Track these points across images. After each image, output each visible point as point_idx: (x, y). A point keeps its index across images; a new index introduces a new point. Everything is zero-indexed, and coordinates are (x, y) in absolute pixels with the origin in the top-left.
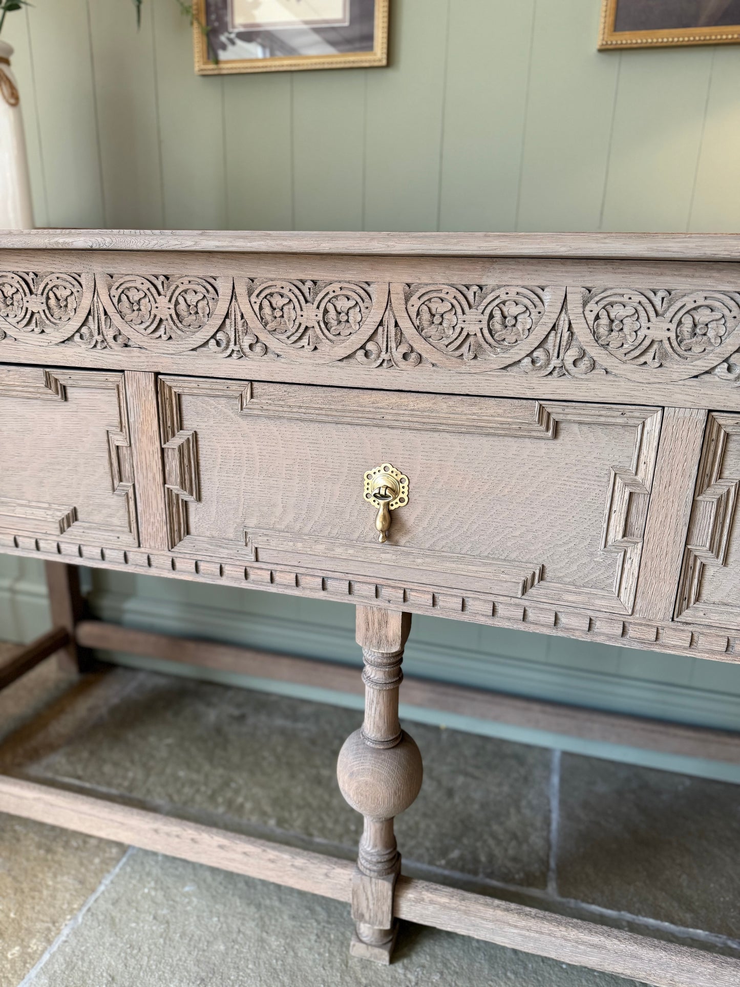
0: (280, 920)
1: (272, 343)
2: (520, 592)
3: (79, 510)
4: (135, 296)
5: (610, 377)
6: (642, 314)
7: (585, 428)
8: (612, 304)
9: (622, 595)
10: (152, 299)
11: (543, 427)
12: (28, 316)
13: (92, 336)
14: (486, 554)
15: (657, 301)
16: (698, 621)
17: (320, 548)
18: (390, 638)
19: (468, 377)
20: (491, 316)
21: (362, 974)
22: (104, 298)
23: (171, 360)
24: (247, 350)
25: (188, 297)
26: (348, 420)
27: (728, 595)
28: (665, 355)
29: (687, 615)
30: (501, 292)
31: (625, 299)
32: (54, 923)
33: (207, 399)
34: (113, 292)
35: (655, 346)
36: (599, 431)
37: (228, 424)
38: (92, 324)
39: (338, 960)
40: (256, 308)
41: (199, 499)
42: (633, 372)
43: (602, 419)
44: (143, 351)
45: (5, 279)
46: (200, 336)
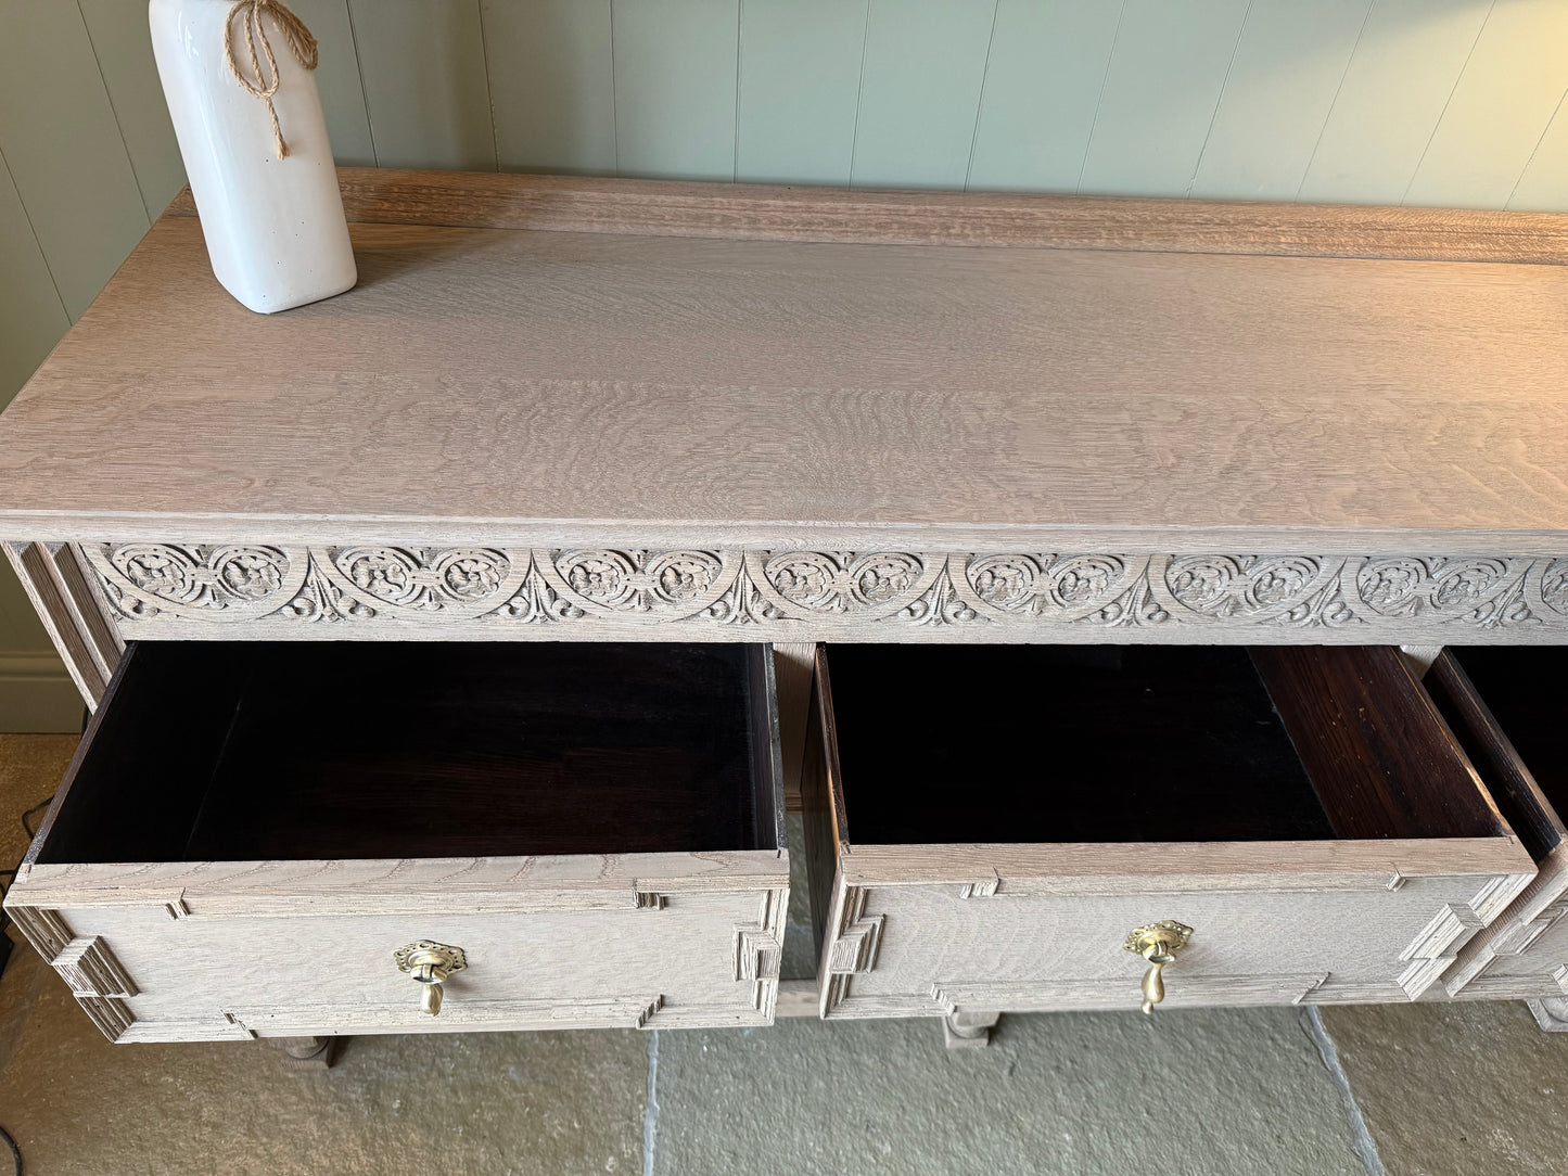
0: (861, 1035)
1: (986, 610)
4: (802, 571)
10: (827, 574)
12: (628, 594)
20: (1259, 580)
21: (966, 1064)
22: (756, 575)
25: (880, 571)
30: (1278, 561)
32: (630, 1119)
34: (770, 568)
39: (937, 1058)
40: (973, 579)
45: (591, 556)
46: (889, 608)
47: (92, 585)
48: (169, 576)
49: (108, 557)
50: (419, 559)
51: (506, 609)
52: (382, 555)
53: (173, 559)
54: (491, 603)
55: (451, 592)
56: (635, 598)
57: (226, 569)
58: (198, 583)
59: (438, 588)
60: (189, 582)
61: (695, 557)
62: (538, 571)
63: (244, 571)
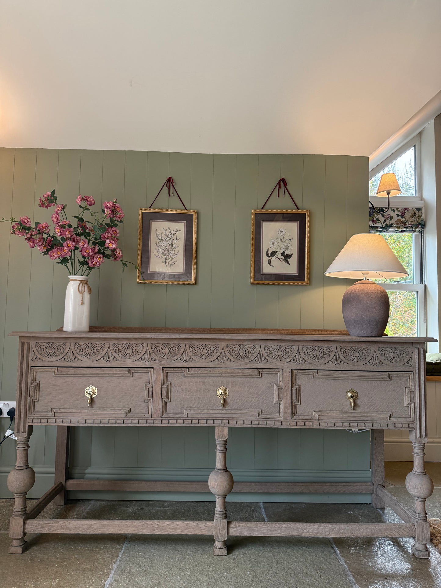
1: (195, 358)
2: (257, 417)
3: (131, 409)
4: (158, 348)
5: (271, 363)
6: (276, 350)
7: (267, 374)
8: (270, 348)
9: (280, 414)
10: (163, 349)
11: (259, 375)
12: (126, 354)
13: (145, 359)
14: (248, 408)
15: (278, 347)
16: (297, 418)
17: (205, 411)
18: (225, 435)
19: (241, 364)
20: (246, 351)
22: (150, 349)
23: (167, 364)
24: (188, 360)
25: (173, 348)
26: (213, 376)
27: (303, 412)
28: (281, 358)
29: (295, 418)
30: (247, 346)
31: (272, 347)
33: (175, 373)
34: (153, 348)
35: (279, 356)
36: (270, 375)
37: (180, 379)
38: (145, 356)
40: (191, 350)
41: (170, 401)
42: (276, 361)
43: (271, 372)
44: (160, 362)
45: (120, 345)
46: (176, 358)
47: (30, 352)
48: (44, 350)
49: (36, 346)
50: (89, 346)
51: (103, 358)
52: (83, 345)
53: (47, 346)
54: (100, 357)
55: (93, 354)
56: (127, 355)
57: (55, 348)
58: (49, 352)
59: (91, 353)
60: (47, 352)
61: (138, 345)
62: (110, 349)
63: (58, 349)
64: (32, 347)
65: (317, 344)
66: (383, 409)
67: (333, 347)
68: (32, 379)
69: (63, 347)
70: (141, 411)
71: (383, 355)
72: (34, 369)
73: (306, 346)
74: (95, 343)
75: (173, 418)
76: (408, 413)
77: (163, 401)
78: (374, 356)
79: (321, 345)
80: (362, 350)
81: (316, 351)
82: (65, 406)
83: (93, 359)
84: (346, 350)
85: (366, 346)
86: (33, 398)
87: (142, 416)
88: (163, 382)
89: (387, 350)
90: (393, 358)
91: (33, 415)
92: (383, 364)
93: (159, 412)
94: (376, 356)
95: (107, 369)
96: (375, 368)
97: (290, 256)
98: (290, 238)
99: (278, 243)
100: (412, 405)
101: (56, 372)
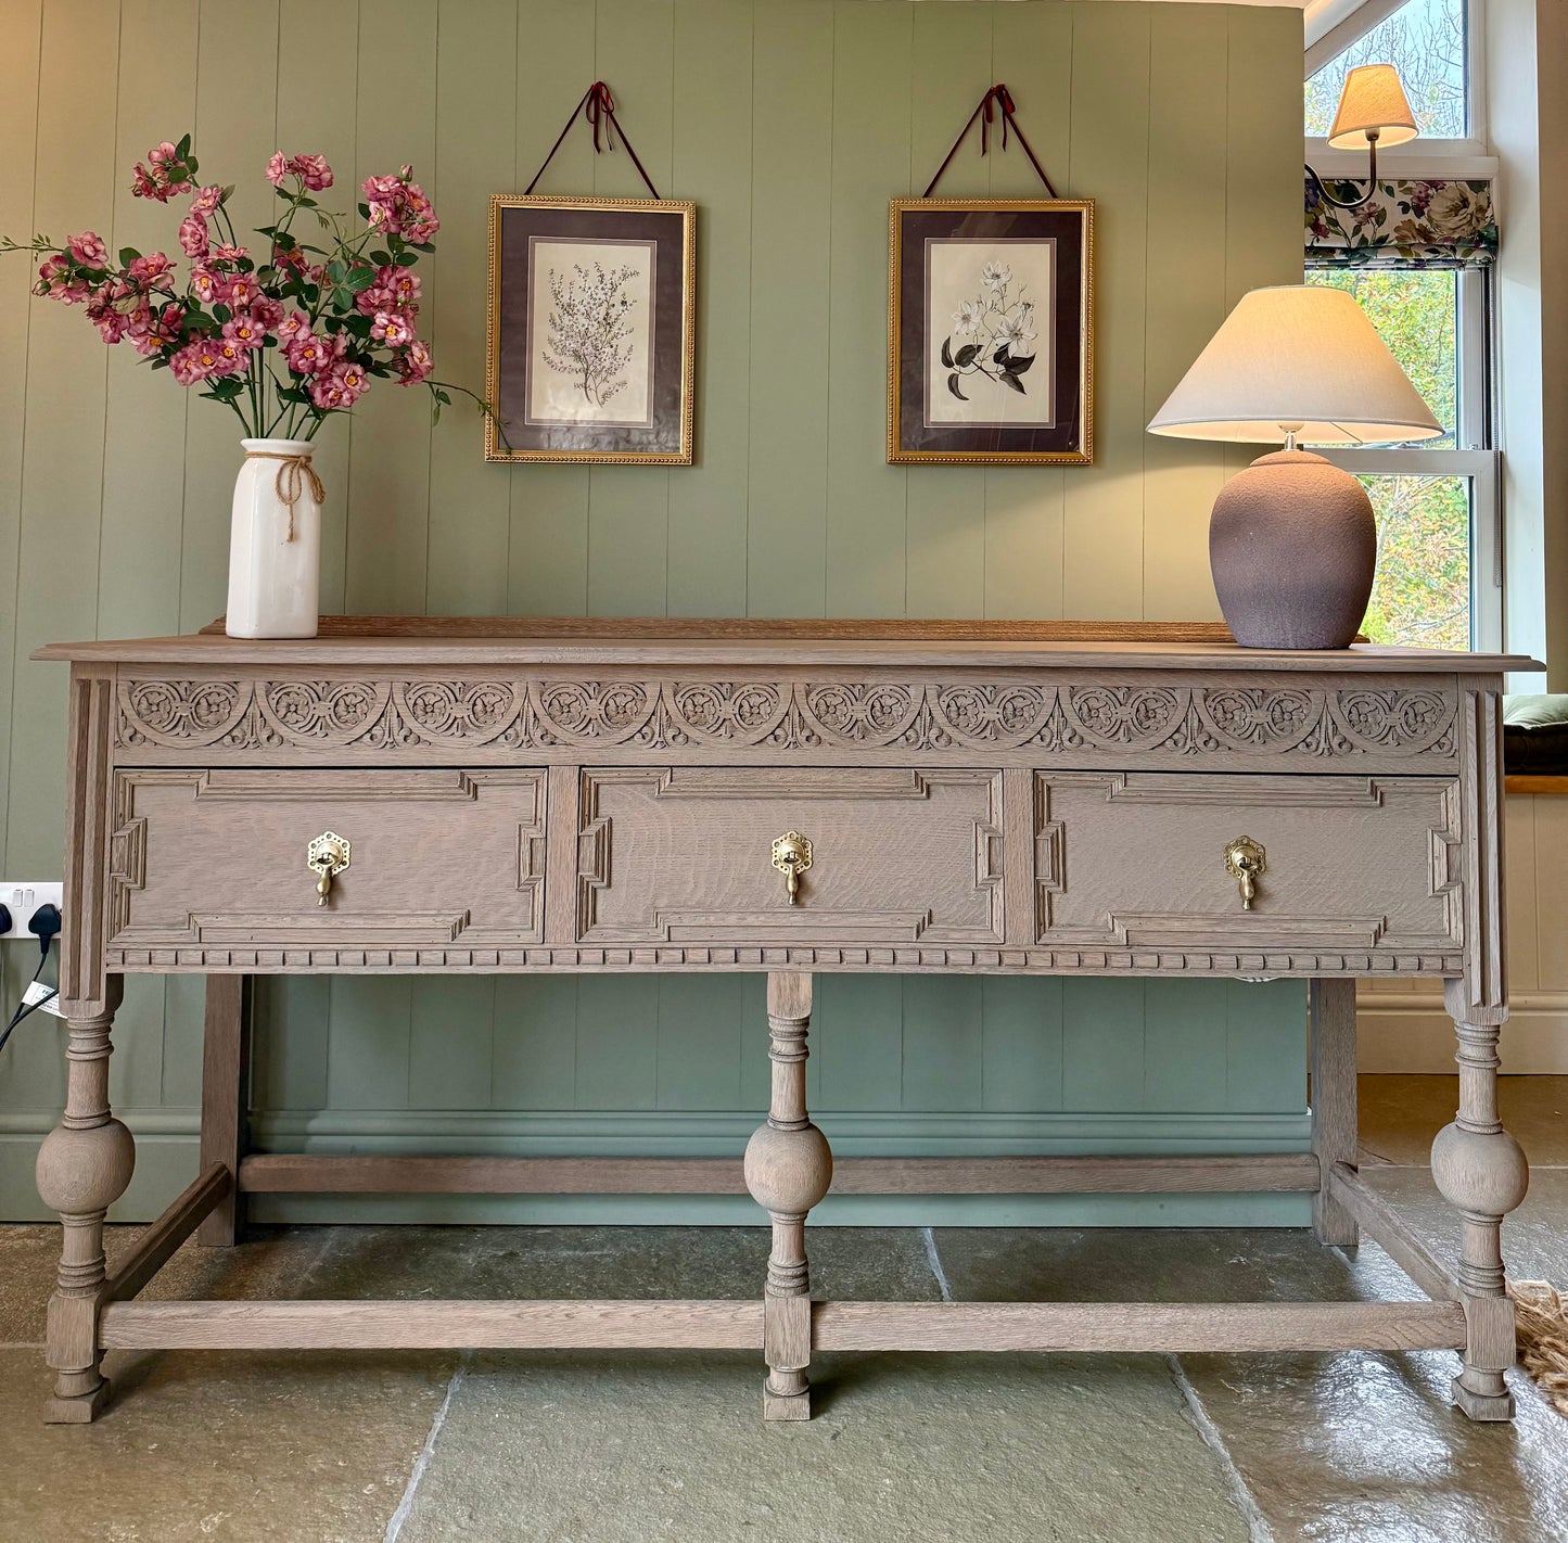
1: (693, 733)
2: (915, 936)
3: (472, 913)
4: (566, 699)
5: (963, 749)
6: (979, 702)
7: (949, 789)
8: (957, 696)
9: (995, 927)
10: (582, 701)
11: (919, 790)
12: (450, 721)
13: (517, 736)
14: (882, 905)
15: (987, 693)
16: (1054, 942)
17: (732, 919)
18: (802, 1003)
19: (858, 752)
20: (873, 707)
22: (536, 702)
23: (596, 754)
24: (670, 740)
25: (618, 700)
26: (758, 794)
27: (1072, 918)
28: (997, 731)
29: (1045, 939)
30: (879, 689)
31: (966, 693)
33: (624, 786)
34: (545, 697)
35: (991, 725)
36: (959, 789)
37: (643, 808)
38: (519, 727)
41: (609, 885)
42: (977, 744)
43: (960, 781)
44: (570, 747)
45: (428, 689)
46: (627, 732)
47: (112, 716)
48: (162, 710)
49: (130, 693)
50: (320, 695)
51: (368, 735)
52: (299, 691)
53: (169, 695)
54: (359, 731)
55: (335, 721)
56: (455, 725)
57: (198, 703)
58: (178, 714)
59: (327, 717)
60: (172, 714)
61: (496, 688)
62: (393, 702)
63: (210, 705)
64: (117, 698)
65: (1123, 681)
66: (1354, 905)
67: (1178, 691)
68: (121, 810)
69: (230, 696)
70: (506, 919)
71: (1354, 716)
72: (126, 776)
73: (1083, 688)
74: (342, 683)
75: (617, 945)
76: (1441, 920)
77: (582, 887)
78: (1324, 724)
79: (1137, 684)
80: (1282, 701)
81: (1118, 705)
82: (238, 905)
83: (336, 738)
84: (1223, 700)
85: (1293, 688)
86: (123, 877)
87: (511, 937)
88: (584, 820)
89: (1367, 699)
90: (1387, 728)
91: (124, 938)
92: (1355, 751)
93: (571, 925)
94: (1330, 723)
95: (385, 775)
96: (1326, 765)
97: (1025, 363)
98: (1025, 297)
99: (982, 319)
100: (1456, 893)
101: (205, 785)
